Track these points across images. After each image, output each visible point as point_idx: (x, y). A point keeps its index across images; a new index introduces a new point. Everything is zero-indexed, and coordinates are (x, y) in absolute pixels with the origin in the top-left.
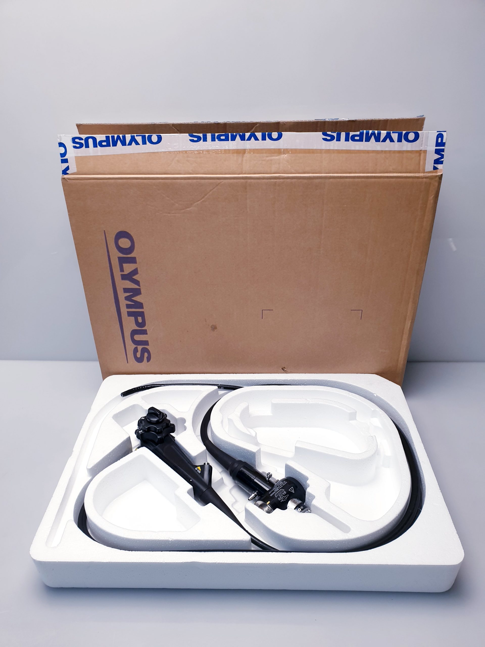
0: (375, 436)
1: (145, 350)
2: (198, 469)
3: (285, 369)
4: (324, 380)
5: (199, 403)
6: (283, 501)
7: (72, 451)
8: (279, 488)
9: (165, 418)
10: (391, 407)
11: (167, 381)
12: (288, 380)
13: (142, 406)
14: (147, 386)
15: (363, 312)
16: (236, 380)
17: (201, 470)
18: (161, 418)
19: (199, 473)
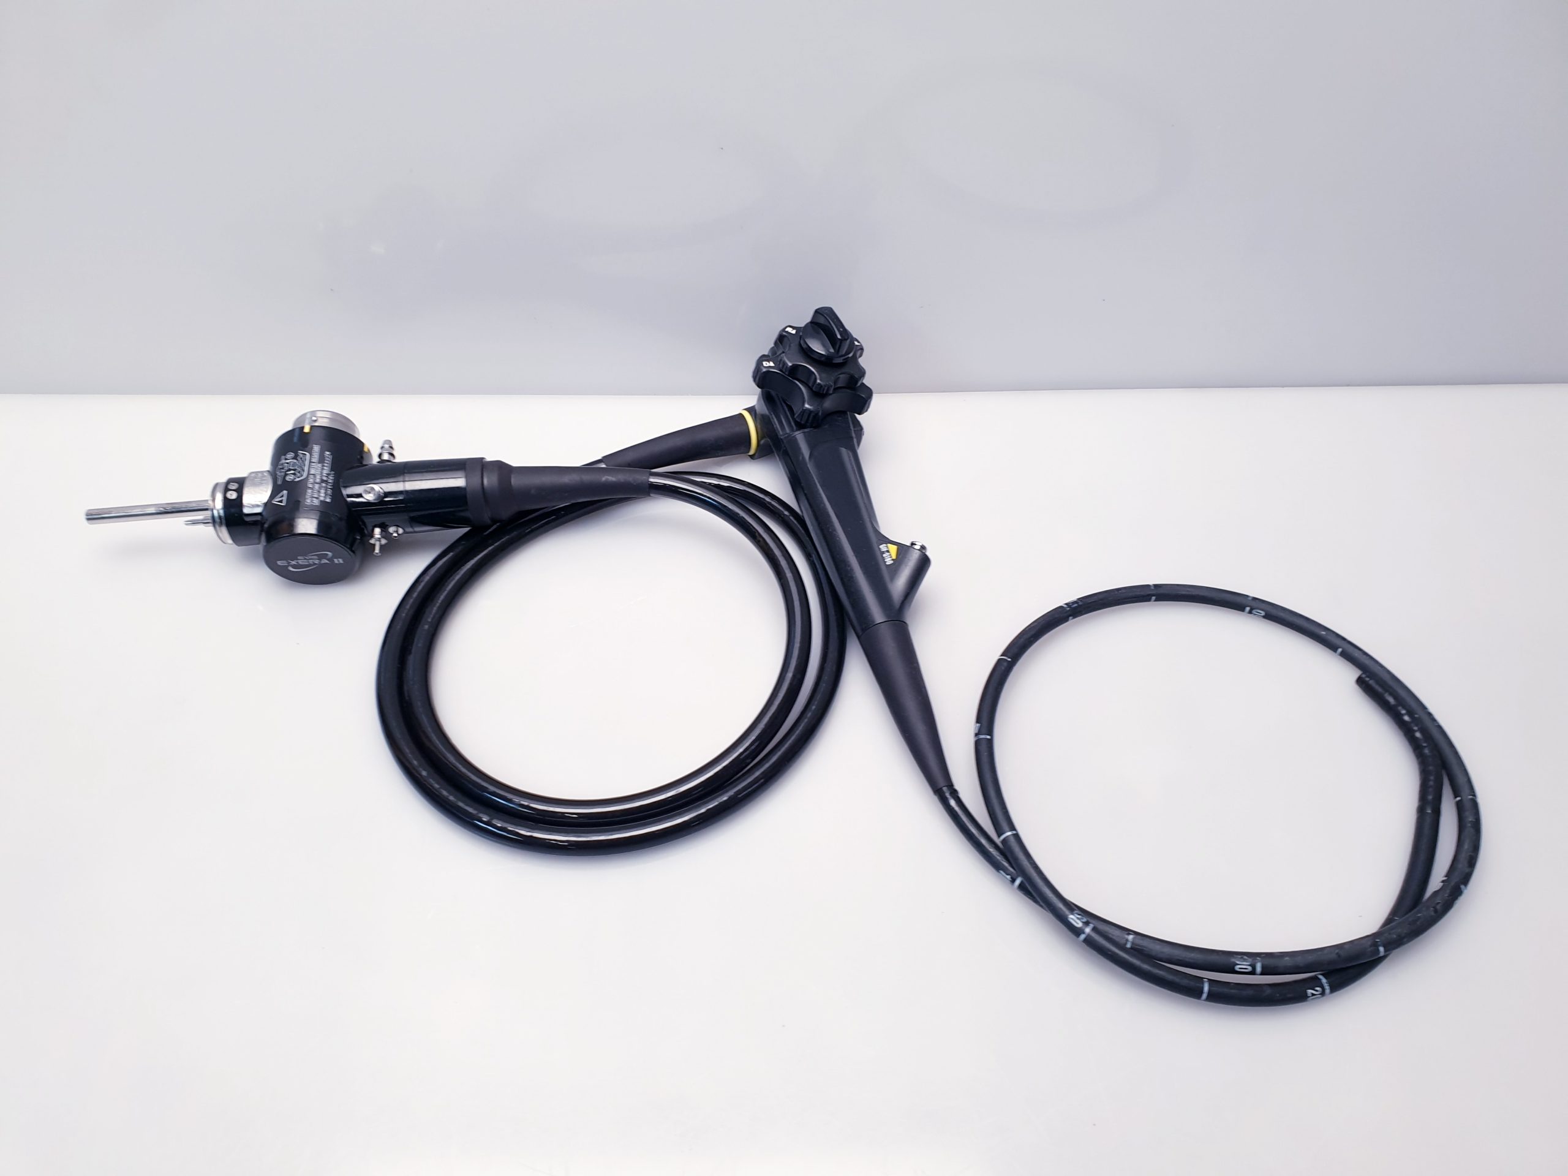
9: (855, 359)
18: (840, 354)
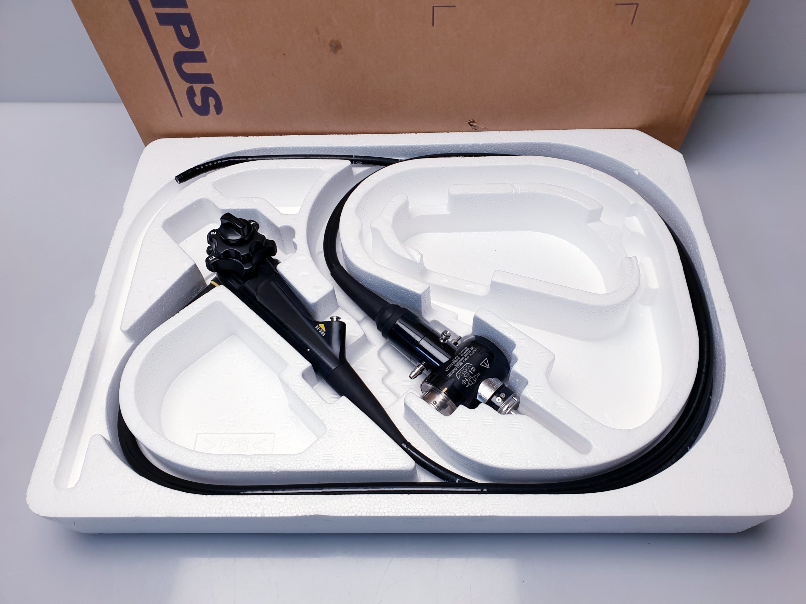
0: (636, 257)
1: (207, 93)
2: (320, 329)
3: (474, 124)
4: (544, 144)
5: (318, 197)
6: (470, 385)
7: (94, 296)
8: (464, 361)
10: (664, 196)
11: (258, 150)
12: (479, 145)
13: (215, 203)
14: (221, 160)
15: (638, 8)
16: (384, 147)
17: (325, 331)
19: (323, 335)
